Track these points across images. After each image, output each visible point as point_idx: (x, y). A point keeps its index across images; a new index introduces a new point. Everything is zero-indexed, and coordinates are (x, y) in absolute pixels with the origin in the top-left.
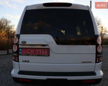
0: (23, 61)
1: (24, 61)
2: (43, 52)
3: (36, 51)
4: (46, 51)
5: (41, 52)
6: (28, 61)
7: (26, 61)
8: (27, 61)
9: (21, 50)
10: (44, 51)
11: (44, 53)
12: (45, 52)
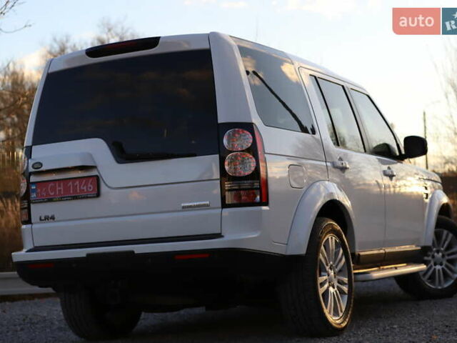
0: (41, 220)
1: (43, 218)
2: (85, 188)
3: (69, 185)
4: (91, 184)
5: (80, 187)
6: (53, 218)
7: (47, 218)
8: (50, 216)
9: (34, 187)
10: (86, 184)
11: (87, 189)
12: (89, 185)
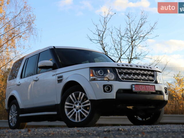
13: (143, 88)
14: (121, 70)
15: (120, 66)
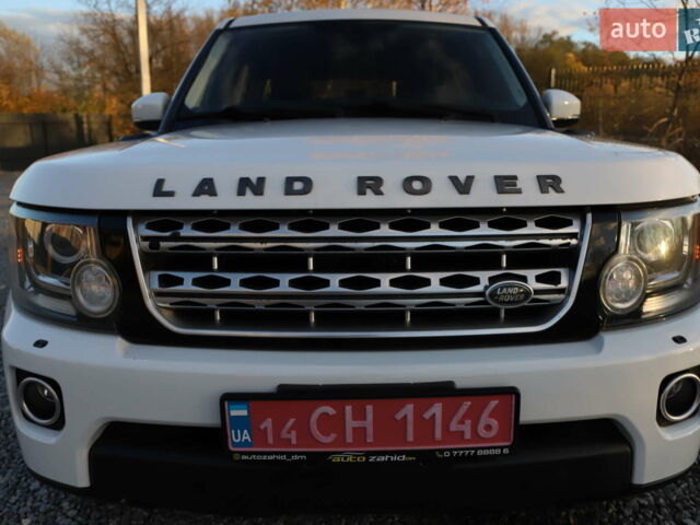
13: (350, 424)
14: (176, 238)
15: (171, 194)
